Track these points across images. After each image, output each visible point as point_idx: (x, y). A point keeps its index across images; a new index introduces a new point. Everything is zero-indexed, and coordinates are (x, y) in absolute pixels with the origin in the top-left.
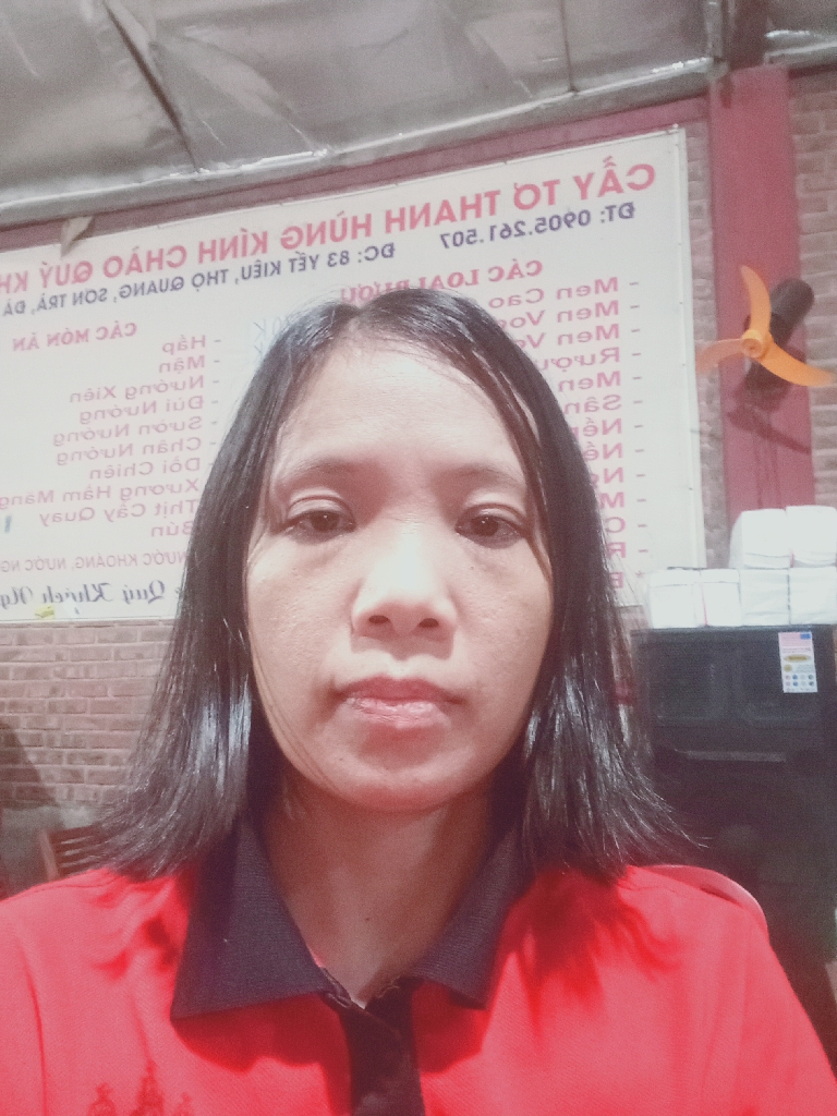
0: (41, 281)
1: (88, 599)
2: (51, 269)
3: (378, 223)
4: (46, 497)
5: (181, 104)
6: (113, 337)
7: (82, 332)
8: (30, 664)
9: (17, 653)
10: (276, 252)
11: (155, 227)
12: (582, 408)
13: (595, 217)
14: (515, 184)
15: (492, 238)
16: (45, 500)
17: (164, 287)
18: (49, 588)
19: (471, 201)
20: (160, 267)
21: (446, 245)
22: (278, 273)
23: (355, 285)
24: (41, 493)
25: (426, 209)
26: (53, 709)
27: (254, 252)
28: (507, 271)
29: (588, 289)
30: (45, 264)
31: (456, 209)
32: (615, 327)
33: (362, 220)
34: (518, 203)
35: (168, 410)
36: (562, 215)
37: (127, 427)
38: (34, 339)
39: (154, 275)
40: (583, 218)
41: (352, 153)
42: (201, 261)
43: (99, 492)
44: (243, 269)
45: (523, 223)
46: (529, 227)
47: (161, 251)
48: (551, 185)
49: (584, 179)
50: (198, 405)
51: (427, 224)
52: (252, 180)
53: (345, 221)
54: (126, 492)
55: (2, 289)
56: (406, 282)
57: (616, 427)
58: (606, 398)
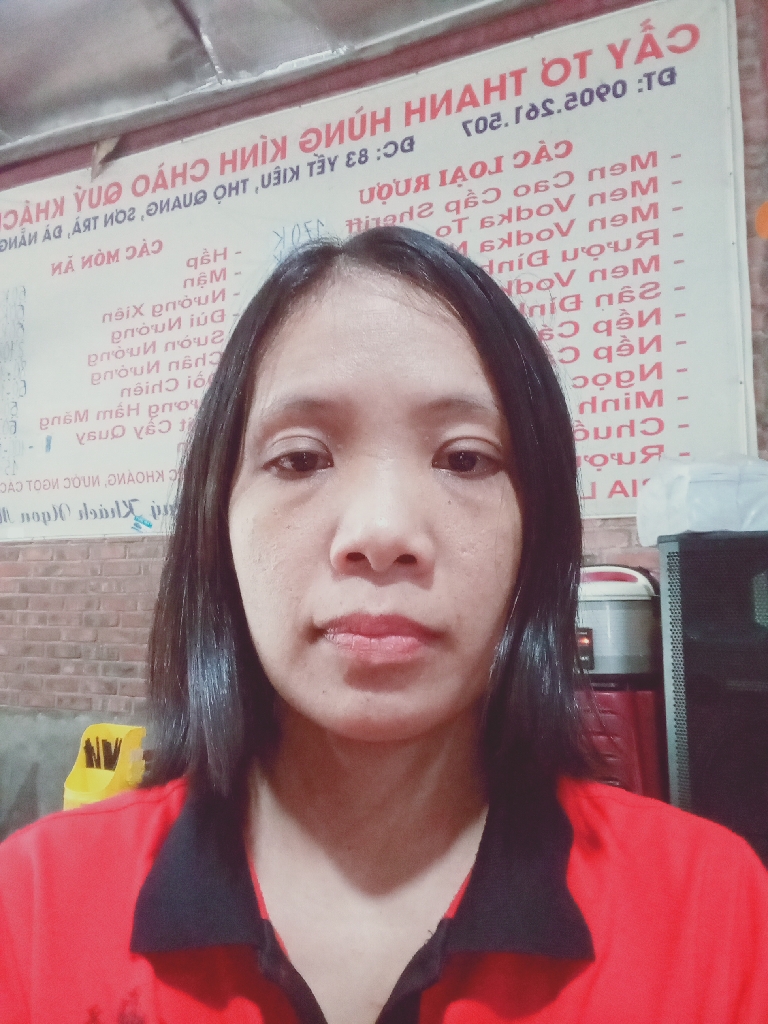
0: (76, 204)
1: (119, 516)
2: (85, 192)
3: (397, 117)
4: (81, 416)
6: (141, 255)
7: (113, 253)
8: (68, 579)
9: (56, 567)
10: (295, 157)
12: (616, 299)
13: (632, 87)
14: (543, 60)
15: (517, 121)
16: (81, 420)
17: (187, 202)
18: (85, 505)
19: (495, 82)
20: (184, 182)
21: (469, 134)
22: (297, 178)
23: (373, 184)
24: (77, 413)
25: (448, 96)
26: (88, 622)
27: (273, 160)
28: (533, 158)
29: (624, 168)
30: (79, 188)
31: (480, 97)
32: (654, 207)
33: (380, 115)
34: (547, 81)
35: (192, 325)
36: (595, 90)
37: (154, 344)
38: (70, 262)
39: (180, 190)
40: (618, 89)
41: (371, 46)
42: (222, 172)
43: (129, 409)
44: (263, 176)
45: (551, 101)
46: (558, 104)
47: (185, 166)
48: (582, 57)
49: (619, 49)
50: (220, 319)
51: (448, 112)
52: (272, 84)
53: (363, 118)
54: (154, 409)
55: (42, 216)
56: (426, 177)
57: (654, 317)
58: (643, 286)
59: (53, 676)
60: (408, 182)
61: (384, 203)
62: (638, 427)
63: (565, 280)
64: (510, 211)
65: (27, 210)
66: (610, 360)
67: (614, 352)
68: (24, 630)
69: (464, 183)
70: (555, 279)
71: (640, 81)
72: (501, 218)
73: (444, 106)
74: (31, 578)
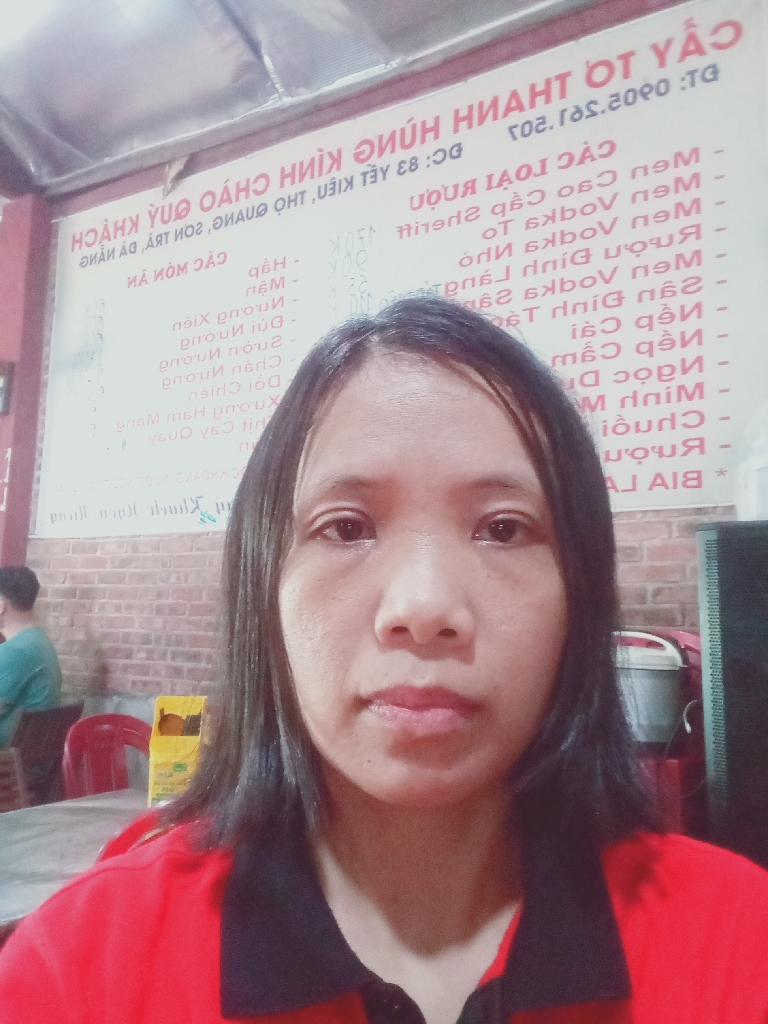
0: (149, 221)
1: (187, 511)
2: (157, 209)
3: (447, 124)
4: (153, 419)
6: (207, 267)
7: (182, 265)
8: (142, 571)
9: (132, 560)
10: (350, 168)
11: (242, 160)
12: (658, 294)
13: (675, 84)
14: (588, 63)
15: (562, 123)
16: (153, 422)
17: (250, 215)
18: (156, 502)
20: (247, 197)
21: (515, 138)
22: (351, 188)
23: (423, 191)
24: (149, 416)
25: (495, 103)
26: (159, 610)
27: (329, 171)
28: (576, 160)
29: (666, 165)
30: (152, 205)
31: (525, 99)
32: (696, 202)
33: (430, 124)
34: (591, 83)
35: (253, 331)
36: (638, 87)
37: (218, 350)
38: (144, 275)
39: (244, 204)
40: (662, 88)
41: (423, 58)
42: (282, 185)
43: (196, 412)
44: (319, 187)
45: (594, 102)
46: (602, 105)
47: (248, 180)
48: (626, 58)
49: (662, 46)
50: (279, 324)
51: (495, 118)
52: (330, 99)
53: (414, 127)
54: (218, 411)
55: (119, 233)
56: (473, 182)
57: (695, 314)
58: (685, 281)
59: (126, 661)
60: (456, 187)
61: (433, 209)
62: (680, 420)
63: (607, 276)
64: (554, 211)
65: (106, 226)
66: (651, 355)
67: (656, 347)
68: (102, 617)
69: (509, 186)
70: (597, 276)
71: (683, 79)
72: (545, 219)
73: (491, 112)
74: (109, 569)
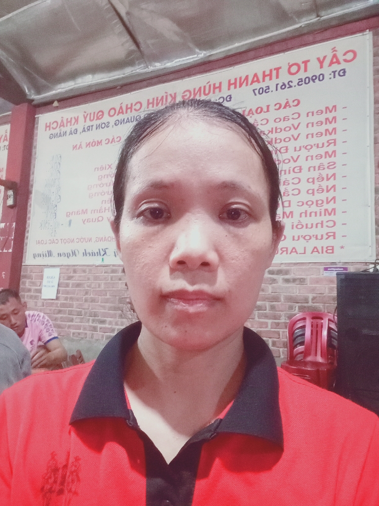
0: (84, 119)
1: (100, 255)
2: (87, 115)
3: (225, 86)
4: (85, 212)
5: (140, 39)
6: (111, 143)
8: (78, 282)
9: (72, 277)
11: (129, 94)
12: (317, 168)
13: (327, 77)
14: (289, 63)
15: (277, 90)
16: (84, 213)
17: (132, 120)
18: (85, 250)
20: (131, 112)
21: (255, 95)
24: (83, 210)
25: (247, 77)
26: (86, 301)
28: (282, 107)
29: (322, 112)
30: (85, 112)
31: (261, 79)
32: (334, 129)
33: (217, 85)
34: (290, 73)
36: (311, 78)
39: (129, 115)
40: (321, 77)
42: (148, 107)
43: (105, 210)
45: (292, 82)
46: (295, 83)
47: (132, 104)
48: (306, 63)
49: (321, 59)
51: (247, 85)
52: (171, 70)
53: (210, 86)
55: (69, 124)
57: (333, 177)
58: (328, 164)
59: (70, 323)
62: (325, 224)
63: (295, 159)
64: (272, 128)
65: (62, 121)
66: (313, 195)
67: (316, 191)
70: (291, 159)
71: (330, 74)
72: (268, 132)
73: (245, 82)
